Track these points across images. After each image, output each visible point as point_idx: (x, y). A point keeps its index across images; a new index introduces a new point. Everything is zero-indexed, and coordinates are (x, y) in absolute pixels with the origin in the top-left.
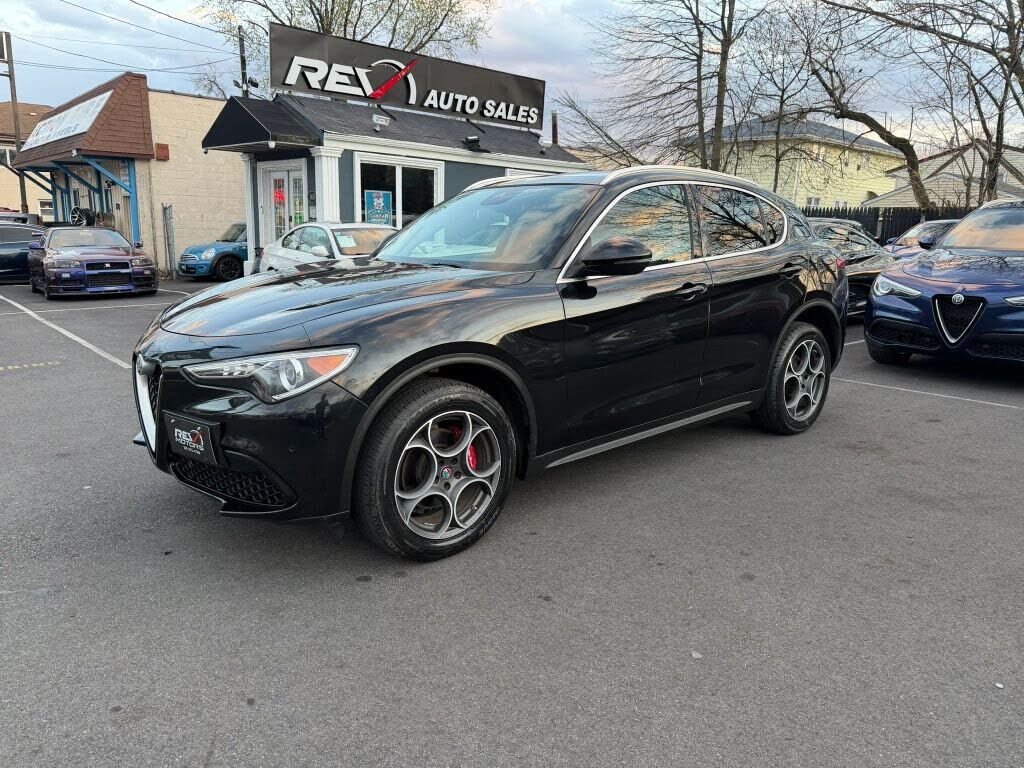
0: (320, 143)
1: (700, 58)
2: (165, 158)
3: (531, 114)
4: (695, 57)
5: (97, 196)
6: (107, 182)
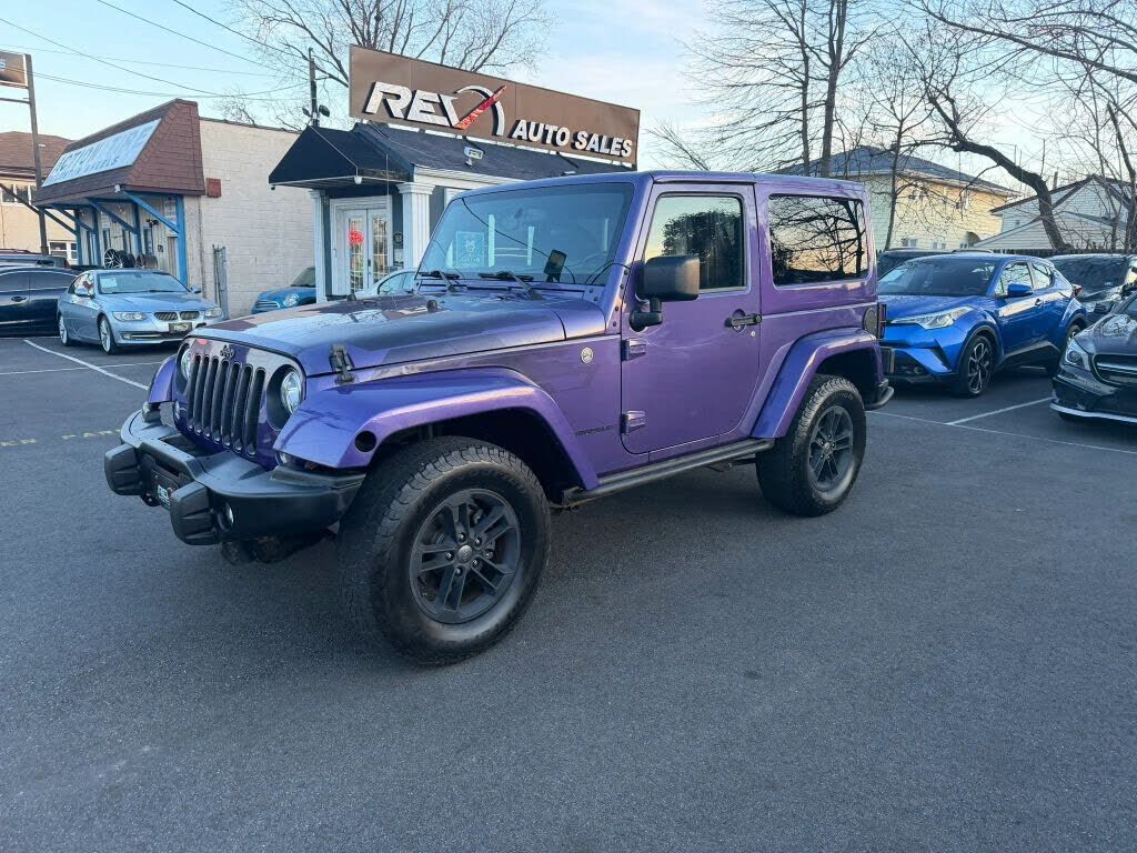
0: (410, 179)
1: (805, 85)
2: (217, 195)
3: (625, 145)
4: (800, 85)
5: (133, 236)
6: (148, 221)
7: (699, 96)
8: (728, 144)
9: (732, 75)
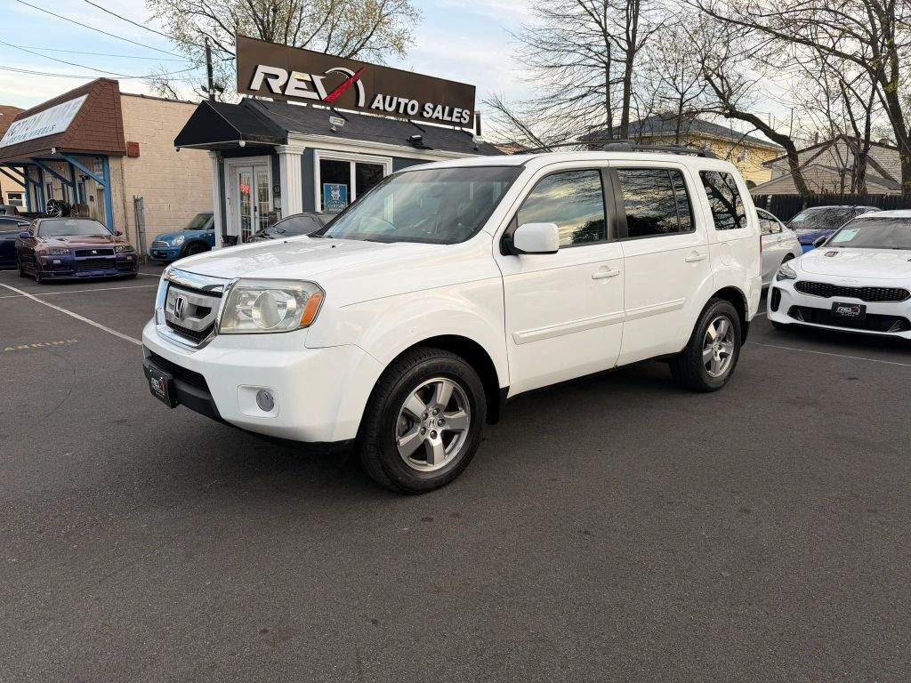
0: (285, 142)
1: (608, 66)
2: (136, 155)
3: (464, 115)
4: (604, 65)
5: (70, 189)
6: (81, 176)
7: (524, 74)
8: (549, 112)
9: (551, 58)
